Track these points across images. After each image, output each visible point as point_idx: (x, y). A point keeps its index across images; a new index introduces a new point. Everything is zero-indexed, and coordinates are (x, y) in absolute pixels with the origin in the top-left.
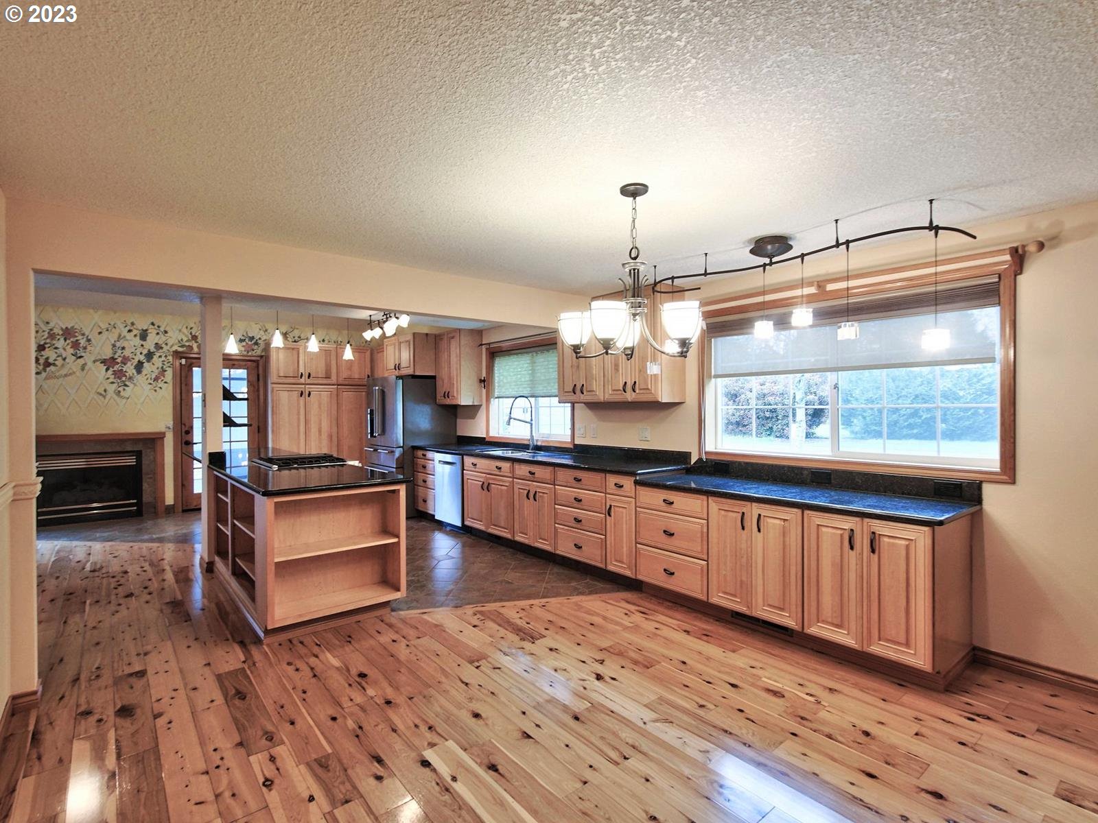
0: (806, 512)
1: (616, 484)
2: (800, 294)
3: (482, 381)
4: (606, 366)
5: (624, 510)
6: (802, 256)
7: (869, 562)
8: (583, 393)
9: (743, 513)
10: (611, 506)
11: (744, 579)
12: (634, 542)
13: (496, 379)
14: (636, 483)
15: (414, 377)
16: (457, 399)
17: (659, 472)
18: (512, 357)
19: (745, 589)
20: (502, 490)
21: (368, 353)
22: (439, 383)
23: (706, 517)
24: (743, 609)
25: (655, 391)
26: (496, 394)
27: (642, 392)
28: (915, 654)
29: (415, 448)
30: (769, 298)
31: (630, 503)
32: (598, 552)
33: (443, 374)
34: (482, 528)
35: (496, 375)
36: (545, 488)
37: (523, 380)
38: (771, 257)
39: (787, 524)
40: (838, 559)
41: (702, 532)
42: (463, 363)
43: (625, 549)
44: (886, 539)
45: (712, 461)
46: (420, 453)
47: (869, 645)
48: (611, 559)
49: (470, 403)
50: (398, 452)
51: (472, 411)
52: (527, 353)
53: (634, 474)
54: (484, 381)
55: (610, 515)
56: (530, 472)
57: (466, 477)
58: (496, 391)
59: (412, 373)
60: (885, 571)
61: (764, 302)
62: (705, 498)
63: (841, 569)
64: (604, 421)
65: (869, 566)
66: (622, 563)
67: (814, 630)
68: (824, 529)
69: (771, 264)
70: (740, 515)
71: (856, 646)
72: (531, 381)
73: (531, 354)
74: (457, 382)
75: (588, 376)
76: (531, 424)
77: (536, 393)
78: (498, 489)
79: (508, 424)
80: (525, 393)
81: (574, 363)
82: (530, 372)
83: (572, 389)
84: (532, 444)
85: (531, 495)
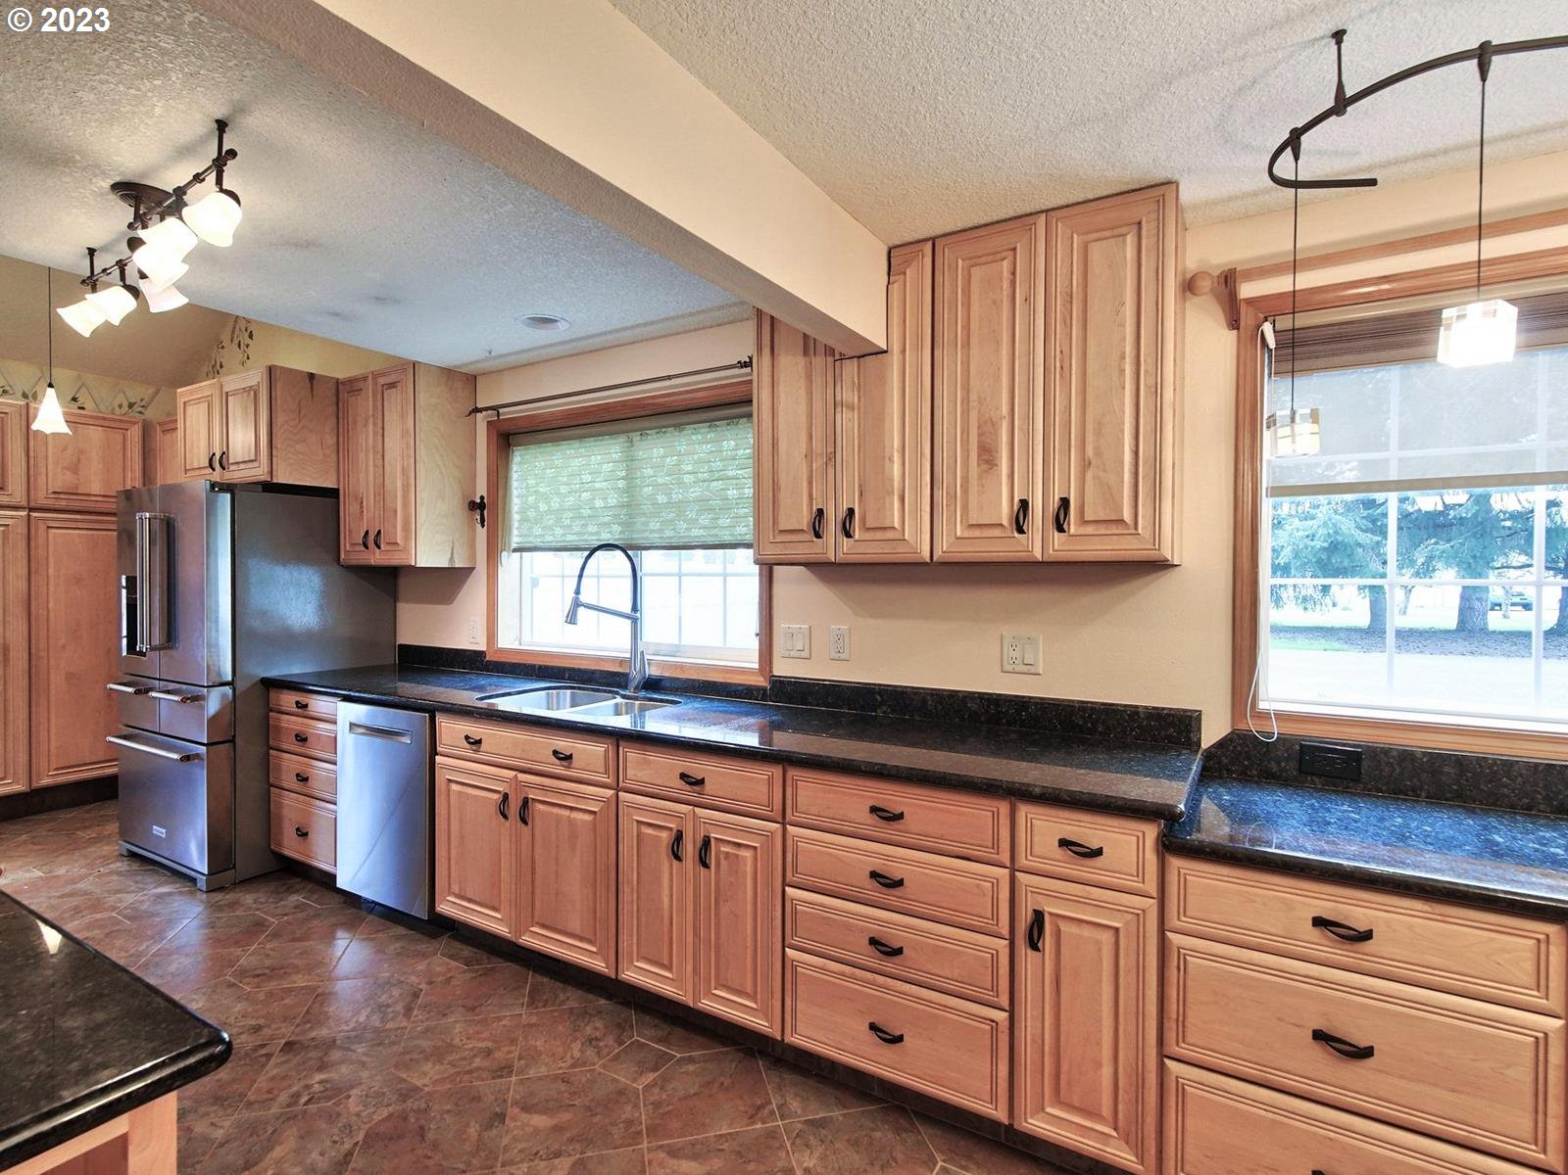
1: (1064, 842)
3: (477, 507)
8: (848, 535)
10: (1039, 916)
12: (1153, 1053)
13: (516, 503)
14: (1162, 844)
15: (269, 487)
16: (406, 549)
20: (571, 822)
21: (135, 432)
22: (348, 509)
26: (515, 540)
27: (1090, 529)
29: (270, 684)
31: (1137, 912)
32: (982, 1064)
33: (361, 483)
34: (502, 930)
35: (515, 492)
36: (744, 829)
37: (599, 503)
42: (422, 453)
43: (1108, 1074)
46: (288, 699)
49: (443, 562)
50: (214, 703)
51: (446, 582)
52: (611, 433)
54: (481, 506)
55: (1033, 945)
56: (683, 776)
57: (441, 776)
58: (515, 532)
59: (265, 478)
64: (873, 616)
66: (1094, 1116)
72: (613, 501)
73: (622, 439)
74: (406, 505)
75: (872, 483)
76: (635, 621)
77: (639, 538)
78: (558, 820)
79: (571, 618)
80: (606, 537)
81: (818, 446)
82: (621, 484)
83: (804, 520)
84: (636, 676)
85: (689, 849)
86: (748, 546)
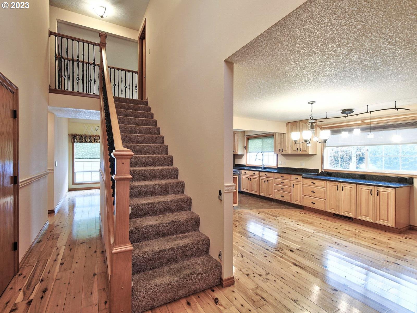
0: (357, 185)
1: (295, 178)
2: (356, 123)
3: (244, 147)
4: (291, 143)
5: (298, 185)
6: (357, 115)
7: (376, 198)
8: (283, 151)
9: (338, 186)
10: (294, 184)
11: (338, 204)
12: (301, 195)
13: (249, 147)
14: (303, 177)
16: (237, 152)
17: (309, 175)
18: (255, 140)
19: (338, 207)
20: (255, 180)
23: (326, 187)
24: (337, 213)
25: (308, 151)
26: (249, 151)
27: (303, 151)
28: (390, 223)
30: (346, 124)
31: (300, 183)
32: (290, 198)
34: (248, 192)
35: (249, 145)
36: (271, 179)
37: (259, 147)
38: (347, 114)
39: (351, 188)
40: (367, 198)
41: (324, 191)
42: (239, 142)
43: (298, 197)
44: (381, 192)
45: (326, 172)
47: (376, 221)
48: (294, 200)
49: (241, 154)
51: (241, 156)
52: (261, 138)
53: (302, 175)
54: (245, 147)
55: (293, 187)
56: (265, 175)
57: (242, 176)
58: (249, 150)
60: (381, 200)
61: (345, 125)
62: (325, 182)
63: (368, 201)
64: (288, 160)
65: (376, 199)
66: (298, 201)
67: (359, 218)
68: (363, 190)
69: (347, 116)
70: (337, 187)
71: (372, 222)
72: (261, 147)
73: (262, 139)
74: (237, 147)
75: (285, 146)
76: (263, 161)
77: (264, 151)
78: (254, 180)
79: (255, 160)
80: (260, 151)
81: (280, 142)
82: (262, 144)
83: (278, 150)
84: (263, 167)
85: (266, 181)
86: (273, 152)
